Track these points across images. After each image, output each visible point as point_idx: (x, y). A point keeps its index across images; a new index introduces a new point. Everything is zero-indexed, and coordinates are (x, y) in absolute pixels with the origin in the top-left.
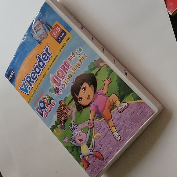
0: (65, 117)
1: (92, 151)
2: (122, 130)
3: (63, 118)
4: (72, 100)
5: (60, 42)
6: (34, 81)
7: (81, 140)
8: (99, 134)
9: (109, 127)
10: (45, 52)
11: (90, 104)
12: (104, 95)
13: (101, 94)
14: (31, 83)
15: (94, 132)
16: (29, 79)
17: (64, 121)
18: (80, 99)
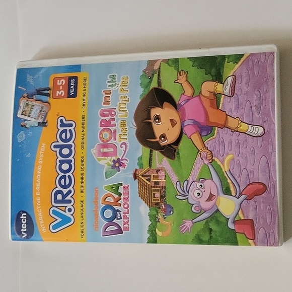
0: (158, 190)
1: (241, 194)
2: (256, 115)
3: (158, 195)
4: (151, 152)
5: (75, 95)
6: (71, 188)
7: (210, 199)
8: (230, 156)
9: (235, 130)
10: (62, 129)
11: (182, 129)
12: (192, 97)
13: (188, 100)
14: (68, 198)
15: (219, 163)
16: (59, 197)
17: (162, 197)
18: (163, 139)
